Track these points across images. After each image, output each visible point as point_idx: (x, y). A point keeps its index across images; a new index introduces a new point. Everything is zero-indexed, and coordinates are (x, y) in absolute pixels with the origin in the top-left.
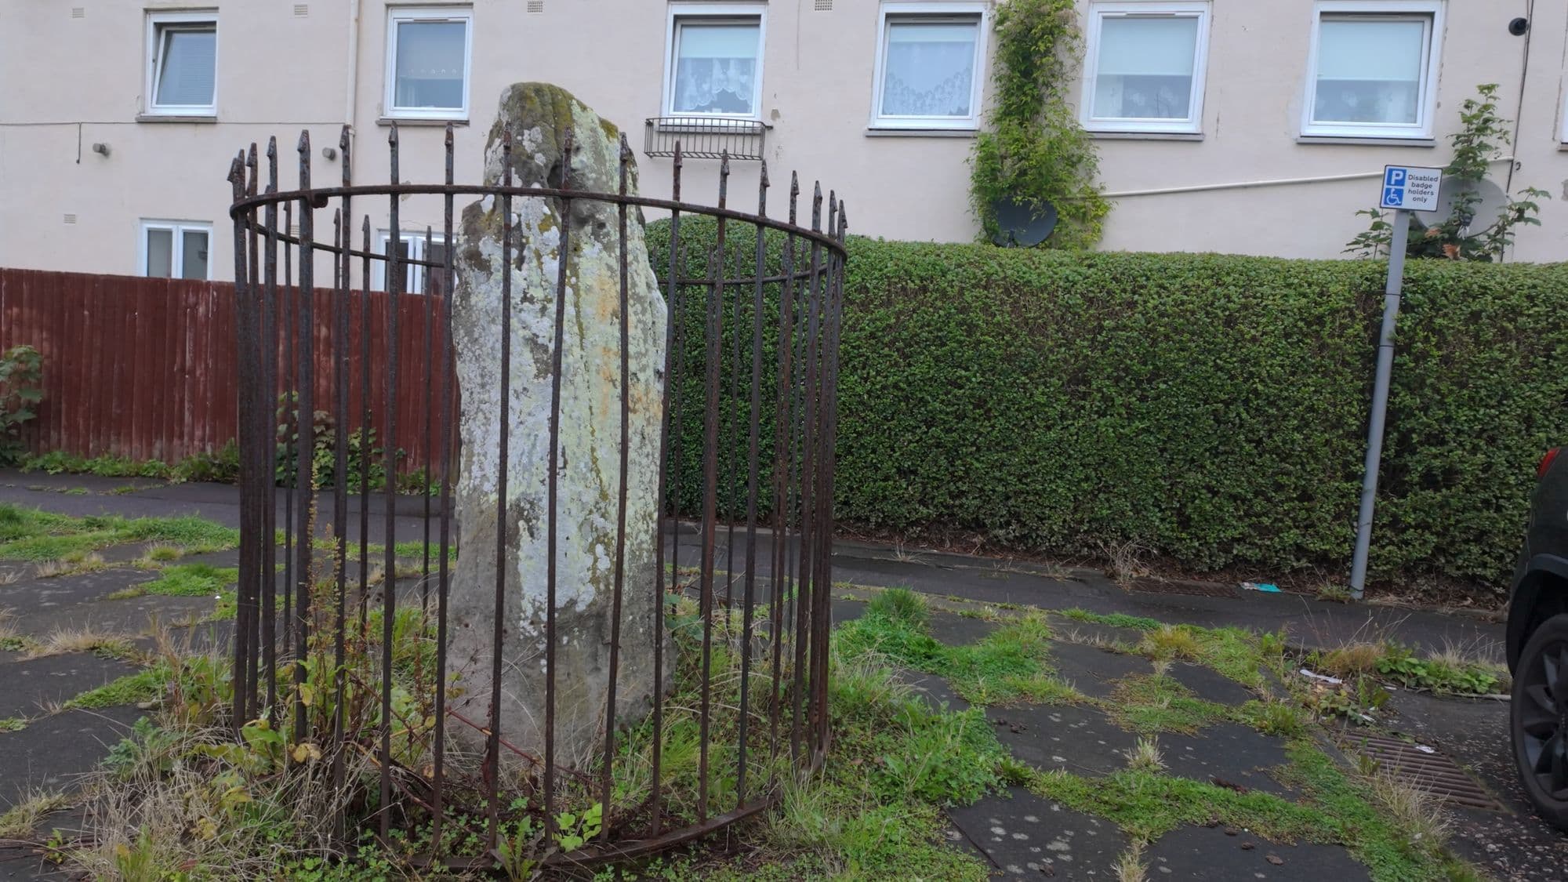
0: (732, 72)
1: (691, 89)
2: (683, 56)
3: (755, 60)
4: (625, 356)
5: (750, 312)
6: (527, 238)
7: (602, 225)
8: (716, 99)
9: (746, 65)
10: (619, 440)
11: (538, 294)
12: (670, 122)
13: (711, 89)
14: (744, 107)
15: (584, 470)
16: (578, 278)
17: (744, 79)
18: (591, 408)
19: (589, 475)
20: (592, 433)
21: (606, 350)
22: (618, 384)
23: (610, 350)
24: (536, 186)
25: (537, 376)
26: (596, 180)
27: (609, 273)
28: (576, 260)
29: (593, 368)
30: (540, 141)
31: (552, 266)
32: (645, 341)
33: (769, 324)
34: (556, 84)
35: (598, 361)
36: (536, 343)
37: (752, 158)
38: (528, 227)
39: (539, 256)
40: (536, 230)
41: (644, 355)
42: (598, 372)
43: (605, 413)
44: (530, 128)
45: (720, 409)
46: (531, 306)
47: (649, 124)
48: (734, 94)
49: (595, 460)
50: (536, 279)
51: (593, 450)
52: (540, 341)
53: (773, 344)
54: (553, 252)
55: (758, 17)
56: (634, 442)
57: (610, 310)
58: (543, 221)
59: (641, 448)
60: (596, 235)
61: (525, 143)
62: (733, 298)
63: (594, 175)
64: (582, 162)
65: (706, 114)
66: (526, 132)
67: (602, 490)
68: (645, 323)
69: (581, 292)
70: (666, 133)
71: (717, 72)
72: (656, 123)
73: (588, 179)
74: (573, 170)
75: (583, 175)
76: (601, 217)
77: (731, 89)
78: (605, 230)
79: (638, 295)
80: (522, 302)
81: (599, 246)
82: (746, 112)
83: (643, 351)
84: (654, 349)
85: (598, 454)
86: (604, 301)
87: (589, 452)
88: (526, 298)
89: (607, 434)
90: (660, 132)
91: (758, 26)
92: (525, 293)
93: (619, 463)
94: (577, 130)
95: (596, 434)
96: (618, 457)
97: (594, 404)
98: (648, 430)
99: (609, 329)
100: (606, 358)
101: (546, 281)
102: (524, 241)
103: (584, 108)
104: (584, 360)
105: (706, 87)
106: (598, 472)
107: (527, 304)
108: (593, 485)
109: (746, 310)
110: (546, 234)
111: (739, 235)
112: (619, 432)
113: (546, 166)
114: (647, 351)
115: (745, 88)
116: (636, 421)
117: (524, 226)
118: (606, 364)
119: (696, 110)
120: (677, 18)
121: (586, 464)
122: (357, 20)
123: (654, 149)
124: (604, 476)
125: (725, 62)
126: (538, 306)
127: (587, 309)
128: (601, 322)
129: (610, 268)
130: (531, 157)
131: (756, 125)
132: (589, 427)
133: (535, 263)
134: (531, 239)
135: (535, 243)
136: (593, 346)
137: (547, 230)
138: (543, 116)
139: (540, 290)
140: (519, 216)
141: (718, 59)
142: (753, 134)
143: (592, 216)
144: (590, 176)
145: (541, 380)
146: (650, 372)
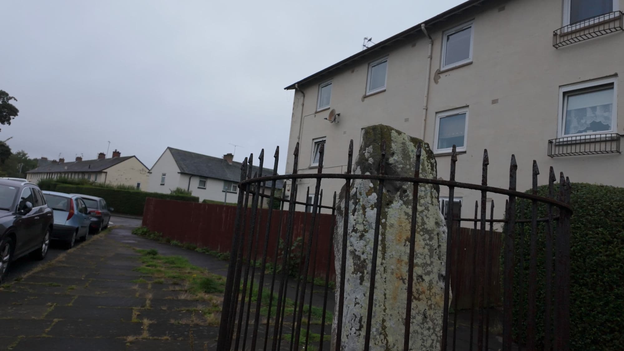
0: (598, 112)
1: (574, 123)
2: (569, 109)
3: (612, 104)
4: (411, 265)
5: (589, 236)
6: (359, 200)
7: (405, 191)
8: (589, 126)
9: (607, 107)
10: (404, 316)
11: (360, 228)
12: (561, 140)
13: (586, 121)
14: (607, 127)
15: (375, 333)
16: (386, 219)
17: (606, 114)
18: (385, 295)
19: (378, 337)
20: (385, 310)
21: (400, 261)
22: (406, 281)
23: (402, 261)
24: (368, 173)
25: (353, 273)
26: (402, 168)
27: (406, 217)
28: (386, 210)
29: (389, 271)
30: (372, 152)
31: (372, 214)
32: (431, 257)
33: (604, 244)
34: (385, 124)
35: (393, 267)
36: (355, 254)
37: (612, 152)
38: (360, 194)
39: (364, 208)
40: (364, 195)
41: (430, 265)
42: (392, 273)
43: (395, 298)
44: (368, 147)
45: (572, 292)
46: (355, 234)
47: (550, 142)
48: (600, 122)
49: (384, 328)
50: (360, 220)
51: (384, 321)
52: (357, 253)
53: (607, 256)
54: (372, 206)
55: (612, 84)
56: (417, 320)
57: (405, 237)
58: (369, 191)
59: (423, 323)
60: (401, 197)
61: (366, 154)
62: (578, 227)
63: (401, 166)
64: (394, 160)
65: (584, 133)
66: (367, 148)
67: (387, 348)
68: (431, 246)
69: (388, 228)
70: (559, 145)
71: (589, 114)
72: (554, 141)
73: (398, 168)
74: (391, 164)
75: (395, 166)
76: (405, 187)
77: (598, 120)
78: (406, 194)
79: (426, 229)
80: (352, 232)
81: (401, 202)
82: (608, 130)
83: (429, 262)
84: (439, 262)
85: (387, 324)
86: (401, 232)
87: (381, 322)
88: (355, 230)
89: (396, 312)
90: (556, 146)
91: (613, 88)
92: (354, 227)
93: (403, 331)
94: (393, 145)
95: (387, 311)
96: (403, 328)
97: (387, 292)
98: (430, 313)
99: (403, 249)
100: (399, 265)
101: (367, 221)
102: (357, 201)
103: (399, 133)
104: (384, 265)
105: (583, 121)
106: (386, 336)
107: (353, 233)
108: (380, 344)
109: (587, 235)
110: (369, 197)
111: (584, 192)
112: (405, 311)
113: (374, 163)
114: (432, 262)
115: (607, 118)
116: (418, 306)
117: (358, 193)
118: (398, 269)
119: (578, 133)
120: (564, 93)
121: (377, 330)
122: (425, 120)
123: (553, 153)
124: (390, 339)
125: (594, 109)
126: (359, 234)
127: (389, 236)
128: (397, 244)
129: (407, 214)
130: (367, 160)
131: (613, 135)
132: (382, 307)
133: (361, 212)
134: (361, 200)
135: (363, 201)
136: (390, 258)
137: (370, 195)
138: (374, 140)
139: (362, 226)
140: (357, 188)
141: (590, 107)
142: (612, 140)
143: (401, 187)
144: (399, 166)
145: (355, 275)
146: (435, 276)
